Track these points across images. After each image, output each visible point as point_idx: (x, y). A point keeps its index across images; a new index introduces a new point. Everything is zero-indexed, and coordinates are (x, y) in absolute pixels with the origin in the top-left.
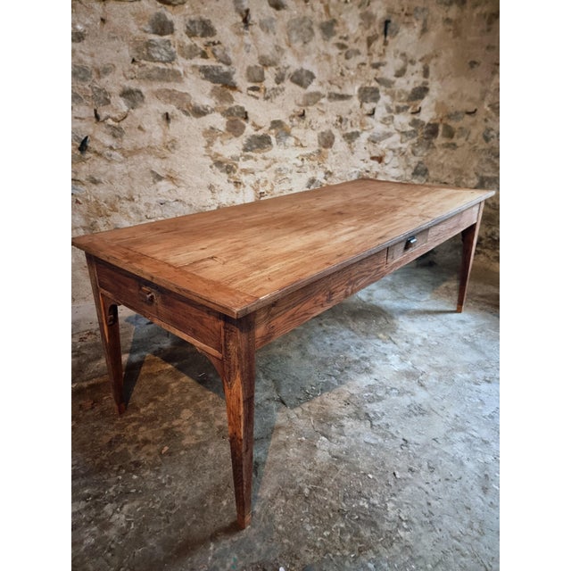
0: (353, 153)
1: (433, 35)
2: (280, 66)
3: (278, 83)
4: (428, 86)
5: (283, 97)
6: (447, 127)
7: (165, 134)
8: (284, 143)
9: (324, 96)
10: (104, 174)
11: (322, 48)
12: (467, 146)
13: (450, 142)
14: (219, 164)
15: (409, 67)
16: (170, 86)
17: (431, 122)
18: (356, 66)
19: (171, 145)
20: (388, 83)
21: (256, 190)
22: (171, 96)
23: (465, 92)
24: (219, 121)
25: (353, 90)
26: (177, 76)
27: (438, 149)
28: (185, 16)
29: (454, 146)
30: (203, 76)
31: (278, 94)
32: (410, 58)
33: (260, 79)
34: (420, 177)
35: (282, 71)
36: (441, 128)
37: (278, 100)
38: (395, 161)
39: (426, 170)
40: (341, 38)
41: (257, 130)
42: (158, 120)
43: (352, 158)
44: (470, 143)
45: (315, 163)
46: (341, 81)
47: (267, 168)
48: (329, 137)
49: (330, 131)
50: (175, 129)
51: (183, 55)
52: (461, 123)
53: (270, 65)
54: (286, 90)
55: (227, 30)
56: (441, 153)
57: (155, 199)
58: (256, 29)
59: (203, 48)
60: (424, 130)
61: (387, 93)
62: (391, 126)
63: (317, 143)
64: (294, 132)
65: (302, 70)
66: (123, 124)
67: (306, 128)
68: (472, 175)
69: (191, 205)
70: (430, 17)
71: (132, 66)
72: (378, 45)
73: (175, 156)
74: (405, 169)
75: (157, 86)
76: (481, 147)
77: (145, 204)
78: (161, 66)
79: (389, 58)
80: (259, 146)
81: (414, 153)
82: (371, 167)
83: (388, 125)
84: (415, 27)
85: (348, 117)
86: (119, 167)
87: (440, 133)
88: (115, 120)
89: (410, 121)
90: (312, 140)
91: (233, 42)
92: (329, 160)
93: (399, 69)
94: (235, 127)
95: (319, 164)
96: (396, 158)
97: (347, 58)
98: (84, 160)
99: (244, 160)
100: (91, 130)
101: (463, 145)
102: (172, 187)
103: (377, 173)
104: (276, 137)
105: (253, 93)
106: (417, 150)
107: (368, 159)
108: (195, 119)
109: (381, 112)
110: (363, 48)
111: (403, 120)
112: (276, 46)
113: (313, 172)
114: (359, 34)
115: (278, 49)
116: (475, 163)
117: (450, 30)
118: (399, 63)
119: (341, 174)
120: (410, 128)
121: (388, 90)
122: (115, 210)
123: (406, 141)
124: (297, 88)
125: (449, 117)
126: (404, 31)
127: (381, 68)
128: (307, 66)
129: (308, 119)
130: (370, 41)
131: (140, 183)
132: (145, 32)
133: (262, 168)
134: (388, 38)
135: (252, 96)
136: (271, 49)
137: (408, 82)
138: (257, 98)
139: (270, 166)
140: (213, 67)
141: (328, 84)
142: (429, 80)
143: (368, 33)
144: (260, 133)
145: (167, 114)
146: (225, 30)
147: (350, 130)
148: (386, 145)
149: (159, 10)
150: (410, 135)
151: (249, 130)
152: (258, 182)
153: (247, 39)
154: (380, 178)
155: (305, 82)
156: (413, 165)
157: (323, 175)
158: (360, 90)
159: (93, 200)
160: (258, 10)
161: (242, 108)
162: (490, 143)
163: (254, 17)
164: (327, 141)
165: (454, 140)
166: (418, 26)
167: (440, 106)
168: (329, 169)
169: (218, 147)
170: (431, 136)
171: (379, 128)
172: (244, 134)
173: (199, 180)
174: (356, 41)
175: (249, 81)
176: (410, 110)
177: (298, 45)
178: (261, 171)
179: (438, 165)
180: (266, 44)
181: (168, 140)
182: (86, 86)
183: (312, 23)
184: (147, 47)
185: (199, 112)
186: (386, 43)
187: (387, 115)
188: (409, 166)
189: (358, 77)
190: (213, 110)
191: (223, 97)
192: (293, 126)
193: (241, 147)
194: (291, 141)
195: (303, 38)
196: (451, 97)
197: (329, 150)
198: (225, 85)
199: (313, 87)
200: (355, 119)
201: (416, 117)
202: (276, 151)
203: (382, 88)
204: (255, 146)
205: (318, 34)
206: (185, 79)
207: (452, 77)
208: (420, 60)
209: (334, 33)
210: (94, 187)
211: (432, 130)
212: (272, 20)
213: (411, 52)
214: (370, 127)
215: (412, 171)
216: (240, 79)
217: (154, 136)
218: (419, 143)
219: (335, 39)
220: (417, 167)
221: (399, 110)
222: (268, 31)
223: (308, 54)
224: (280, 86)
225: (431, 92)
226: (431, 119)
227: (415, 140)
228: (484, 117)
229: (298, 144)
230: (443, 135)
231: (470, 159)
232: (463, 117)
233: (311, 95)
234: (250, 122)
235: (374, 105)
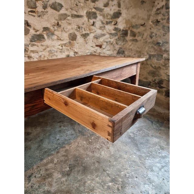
0: (87, 43)
2: (44, 1)
3: (45, 9)
4: (121, 12)
5: (47, 16)
6: (132, 32)
8: (52, 39)
9: (69, 16)
12: (142, 40)
13: (134, 38)
15: (111, 2)
17: (124, 29)
18: (83, 1)
20: (101, 10)
23: (140, 15)
25: (83, 13)
29: (136, 41)
31: (45, 14)
33: (34, 7)
34: (121, 54)
35: (46, 3)
36: (129, 32)
37: (45, 17)
38: (108, 47)
39: (124, 52)
41: (36, 32)
43: (86, 45)
44: (144, 40)
45: (69, 48)
46: (77, 8)
47: (44, 50)
48: (74, 36)
49: (74, 33)
52: (139, 30)
53: (39, 0)
54: (49, 12)
56: (130, 43)
60: (121, 33)
61: (101, 15)
62: (105, 31)
63: (68, 39)
64: (56, 33)
65: (56, 2)
67: (62, 31)
68: (146, 54)
74: (113, 51)
76: (149, 41)
80: (38, 40)
81: (117, 43)
82: (96, 50)
83: (103, 30)
85: (82, 26)
87: (129, 35)
89: (113, 28)
90: (65, 37)
92: (75, 46)
93: (105, 3)
95: (70, 48)
96: (109, 46)
99: (31, 46)
101: (141, 40)
103: (100, 53)
104: (47, 35)
105: (32, 14)
106: (118, 42)
107: (94, 46)
109: (98, 24)
111: (110, 28)
113: (68, 52)
116: (147, 48)
119: (82, 53)
120: (114, 32)
121: (101, 13)
123: (113, 38)
124: (55, 11)
125: (133, 27)
127: (96, 2)
128: (58, 1)
129: (62, 27)
133: (42, 50)
135: (31, 15)
137: (111, 10)
138: (34, 16)
141: (71, 10)
142: (121, 9)
144: (38, 33)
147: (84, 33)
148: (102, 40)
150: (114, 35)
151: (32, 32)
152: (40, 56)
154: (101, 55)
155: (58, 8)
156: (117, 49)
157: (73, 54)
158: (87, 13)
161: (26, 21)
162: (153, 39)
164: (73, 37)
165: (136, 38)
167: (127, 22)
168: (76, 50)
170: (124, 35)
171: (99, 32)
172: (29, 34)
175: (29, 8)
176: (113, 23)
178: (42, 52)
179: (129, 49)
187: (102, 25)
188: (115, 49)
189: (85, 6)
192: (55, 30)
193: (29, 40)
194: (55, 37)
196: (133, 17)
197: (75, 42)
199: (63, 11)
200: (86, 27)
201: (116, 26)
202: (47, 42)
203: (98, 12)
204: (36, 39)
207: (133, 8)
211: (125, 33)
214: (94, 31)
215: (117, 52)
218: (119, 39)
220: (119, 50)
221: (107, 23)
224: (46, 10)
225: (122, 15)
226: (124, 28)
227: (117, 37)
228: (150, 27)
229: (59, 39)
230: (130, 35)
231: (144, 46)
232: (140, 27)
233: (62, 15)
234: (32, 28)
235: (94, 20)
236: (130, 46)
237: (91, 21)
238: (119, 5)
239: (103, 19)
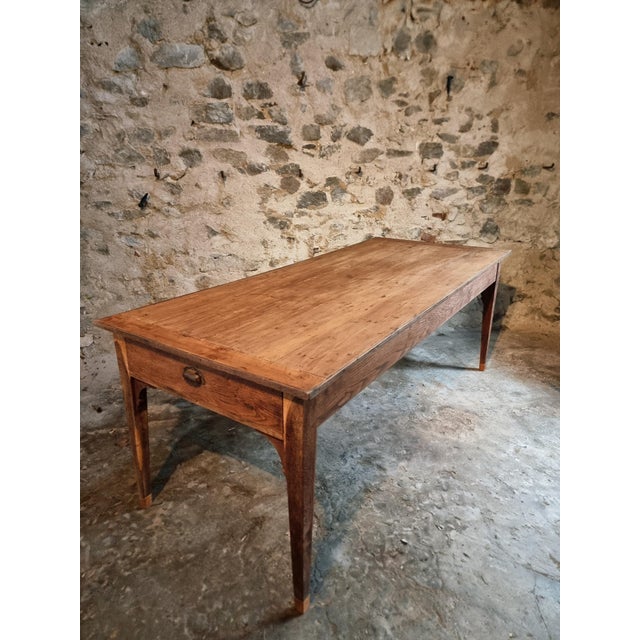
0: (413, 210)
1: (503, 88)
2: (336, 124)
3: (334, 141)
4: (497, 141)
5: (339, 154)
6: (520, 182)
7: (221, 192)
8: (340, 200)
9: (382, 153)
10: (162, 228)
11: (381, 106)
12: (545, 202)
13: (525, 198)
14: (272, 220)
15: (475, 122)
16: (226, 146)
17: (502, 178)
18: (416, 123)
19: (226, 202)
20: (451, 139)
21: (310, 246)
22: (227, 155)
23: (542, 145)
24: (273, 179)
25: (414, 146)
26: (233, 136)
27: (511, 206)
28: (243, 80)
29: (530, 202)
30: (259, 136)
31: (334, 152)
32: (476, 113)
33: (316, 137)
34: (489, 235)
35: (339, 129)
36: (513, 183)
37: (334, 157)
38: (461, 219)
39: (497, 228)
40: (400, 95)
41: (311, 187)
42: (214, 178)
43: (412, 214)
44: (549, 200)
45: (373, 220)
46: (400, 138)
47: (321, 224)
48: (387, 194)
49: (389, 188)
50: (230, 186)
51: (240, 116)
52: (537, 178)
53: (326, 124)
54: (343, 147)
55: (284, 92)
56: (514, 209)
57: (209, 253)
58: (312, 89)
59: (260, 110)
60: (493, 186)
61: (451, 149)
62: (457, 182)
63: (374, 200)
64: (350, 188)
65: (359, 127)
66: (181, 182)
67: (363, 185)
68: (552, 233)
69: (244, 260)
70: (499, 71)
71: (192, 127)
72: (441, 101)
73: (230, 212)
74: (472, 227)
75: (214, 146)
77: (200, 258)
78: (219, 127)
79: (453, 113)
80: (313, 203)
81: (482, 209)
82: (433, 225)
83: (452, 180)
84: (481, 81)
85: (408, 173)
86: (176, 222)
87: (512, 189)
88: (173, 178)
89: (477, 176)
90: (369, 196)
91: (289, 103)
92: (387, 217)
93: (464, 124)
94: (290, 185)
95: (376, 221)
96: (462, 215)
97: (407, 114)
98: (143, 215)
99: (298, 216)
100: (151, 188)
101: (541, 201)
102: (225, 241)
103: (440, 230)
104: (331, 194)
105: (309, 151)
106: (485, 206)
107: (430, 216)
108: (250, 177)
109: (444, 167)
110: (425, 104)
111: (470, 176)
112: (332, 105)
113: (370, 228)
114: (420, 90)
115: (335, 108)
116: (555, 220)
117: (523, 82)
118: (464, 118)
119: (400, 230)
120: (477, 184)
121: (452, 145)
122: (170, 263)
123: (473, 197)
124: (354, 145)
125: (523, 172)
126: (469, 85)
127: (444, 124)
128: (364, 124)
129: (365, 176)
130: (432, 98)
131: (196, 238)
132: (205, 96)
133: (317, 224)
134: (451, 93)
135: (307, 153)
136: (327, 109)
137: (475, 138)
138: (313, 156)
139: (324, 222)
140: (269, 127)
141: (388, 141)
142: (498, 135)
143: (431, 89)
144: (315, 190)
145: (222, 172)
146: (281, 92)
147: (410, 187)
148: (450, 202)
149: (218, 76)
150: (477, 191)
151: (304, 187)
152: (312, 238)
153: (303, 100)
155: (362, 140)
156: (482, 222)
157: (381, 232)
158: (420, 147)
159: (151, 252)
160: (314, 72)
161: (297, 166)
163: (310, 79)
164: (385, 197)
165: (530, 196)
166: (486, 79)
167: (511, 161)
168: (387, 225)
169: (272, 204)
170: (502, 191)
171: (443, 184)
172: (299, 191)
173: (252, 235)
174: (416, 98)
175: (304, 140)
176: (477, 166)
177: (355, 104)
178: (316, 227)
179: (511, 223)
180: (322, 103)
181: (224, 197)
182: (149, 148)
183: (370, 82)
184: (206, 110)
185: (254, 170)
186: (449, 99)
187: (451, 171)
188: (477, 223)
189: (419, 133)
190: (268, 168)
191: (278, 155)
192: (349, 183)
193: (296, 204)
194: (347, 197)
195: (361, 96)
196: (525, 151)
197: (387, 206)
198: (281, 144)
199: (371, 144)
200: (416, 175)
201: (484, 173)
202: (331, 207)
203: (445, 144)
204: (309, 203)
205: (376, 92)
206: (241, 139)
207: (526, 131)
208: (488, 115)
209: (394, 91)
210: (152, 240)
211: (503, 186)
212: (328, 80)
213: (477, 107)
214: (432, 183)
215: (480, 229)
216: (295, 138)
217: (210, 193)
218: (488, 199)
219: (394, 97)
220: (485, 225)
221: (464, 166)
222: (324, 91)
223: (366, 111)
224: (336, 143)
225: (500, 147)
226: (502, 175)
227: (483, 196)
229: (355, 201)
230: (515, 191)
231: (549, 216)
232: (540, 172)
233: (368, 151)
234: (305, 180)
235: (436, 161)
236: (513, 215)
237: (430, 163)
238: (495, 127)
239: (454, 158)
